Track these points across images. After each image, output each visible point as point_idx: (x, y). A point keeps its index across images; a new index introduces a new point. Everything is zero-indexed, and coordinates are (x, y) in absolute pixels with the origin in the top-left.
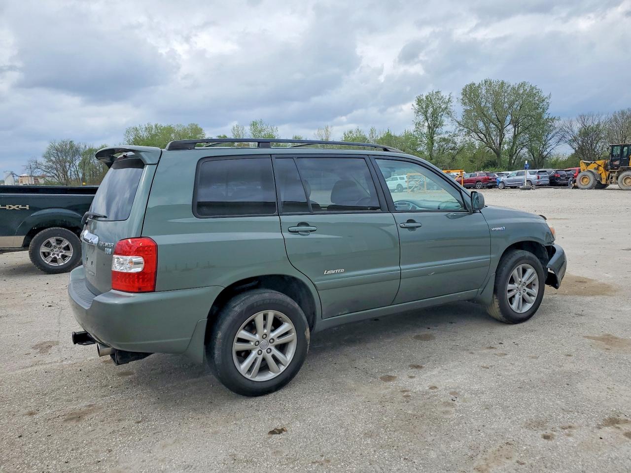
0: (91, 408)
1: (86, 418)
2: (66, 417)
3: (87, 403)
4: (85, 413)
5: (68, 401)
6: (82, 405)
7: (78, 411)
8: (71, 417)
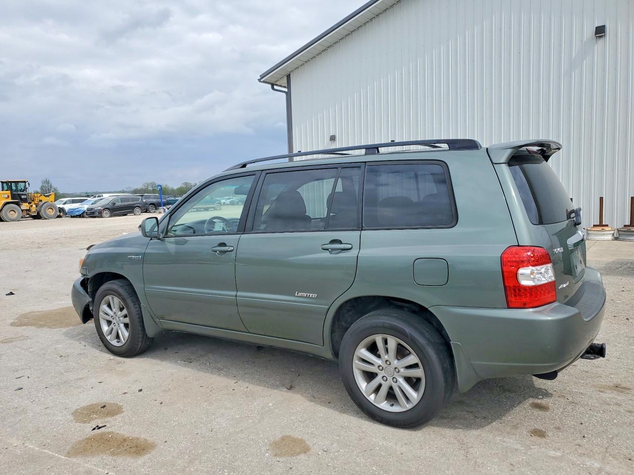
0: (602, 389)
1: (611, 384)
2: (628, 392)
3: (604, 395)
4: (610, 388)
5: (619, 405)
6: (608, 395)
7: (615, 392)
8: (624, 390)
